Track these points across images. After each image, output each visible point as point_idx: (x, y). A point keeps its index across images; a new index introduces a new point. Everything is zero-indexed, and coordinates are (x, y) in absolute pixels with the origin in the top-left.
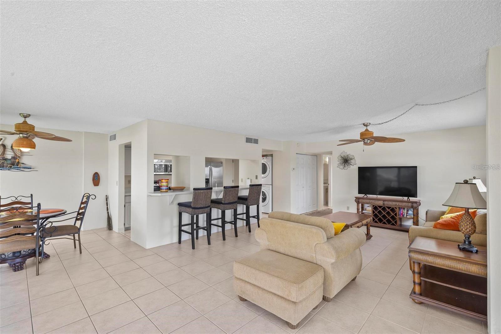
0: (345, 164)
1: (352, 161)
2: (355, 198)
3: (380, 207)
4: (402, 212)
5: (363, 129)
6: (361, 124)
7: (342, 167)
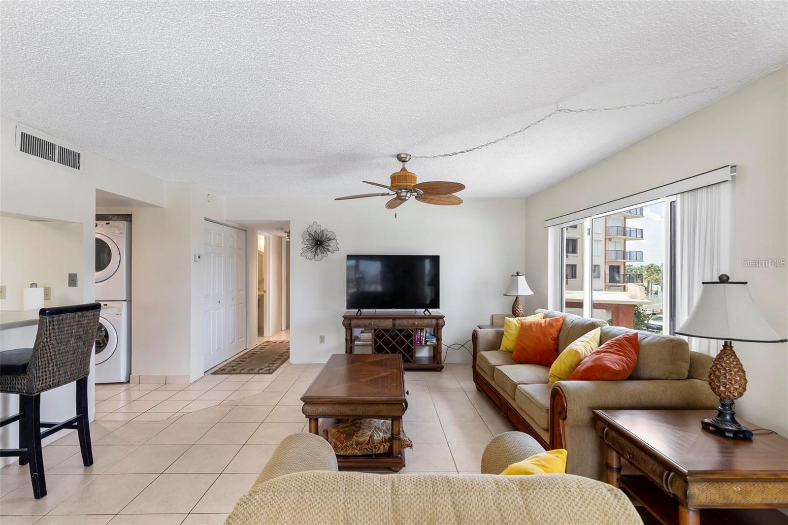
0: (316, 250)
1: (332, 243)
2: (343, 319)
3: (387, 331)
4: (419, 337)
5: (397, 167)
6: (393, 156)
7: (310, 255)
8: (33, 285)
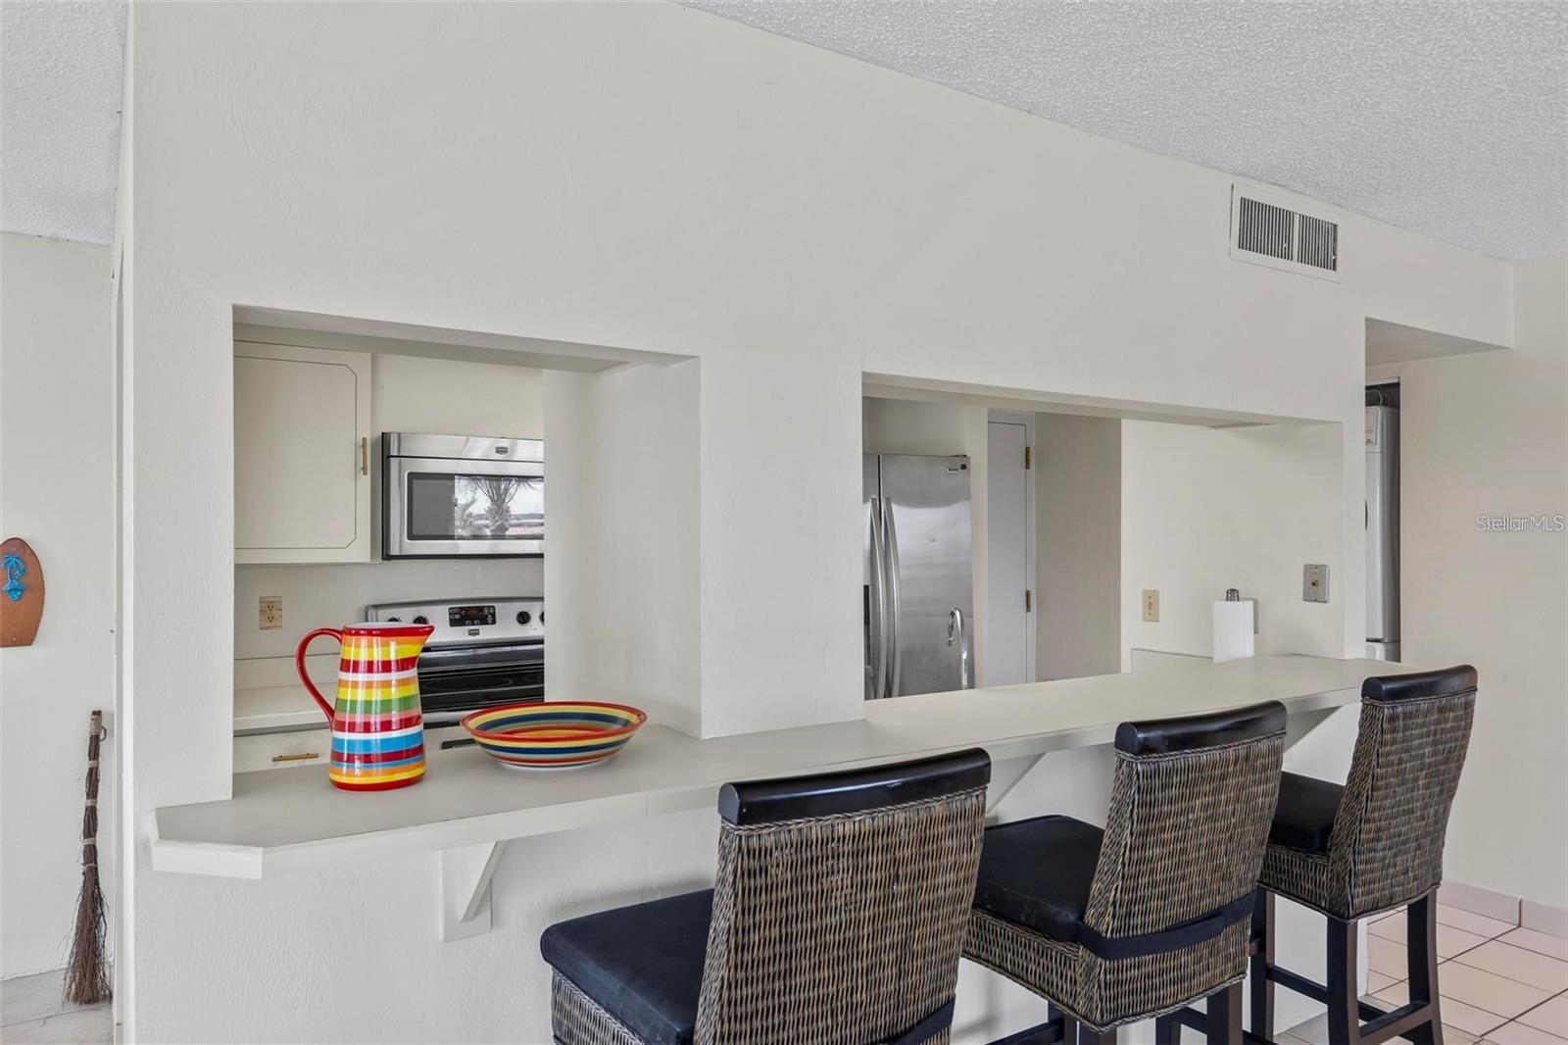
8: (1232, 594)
